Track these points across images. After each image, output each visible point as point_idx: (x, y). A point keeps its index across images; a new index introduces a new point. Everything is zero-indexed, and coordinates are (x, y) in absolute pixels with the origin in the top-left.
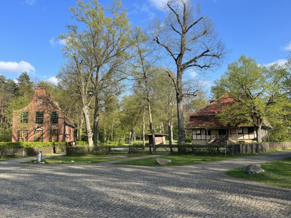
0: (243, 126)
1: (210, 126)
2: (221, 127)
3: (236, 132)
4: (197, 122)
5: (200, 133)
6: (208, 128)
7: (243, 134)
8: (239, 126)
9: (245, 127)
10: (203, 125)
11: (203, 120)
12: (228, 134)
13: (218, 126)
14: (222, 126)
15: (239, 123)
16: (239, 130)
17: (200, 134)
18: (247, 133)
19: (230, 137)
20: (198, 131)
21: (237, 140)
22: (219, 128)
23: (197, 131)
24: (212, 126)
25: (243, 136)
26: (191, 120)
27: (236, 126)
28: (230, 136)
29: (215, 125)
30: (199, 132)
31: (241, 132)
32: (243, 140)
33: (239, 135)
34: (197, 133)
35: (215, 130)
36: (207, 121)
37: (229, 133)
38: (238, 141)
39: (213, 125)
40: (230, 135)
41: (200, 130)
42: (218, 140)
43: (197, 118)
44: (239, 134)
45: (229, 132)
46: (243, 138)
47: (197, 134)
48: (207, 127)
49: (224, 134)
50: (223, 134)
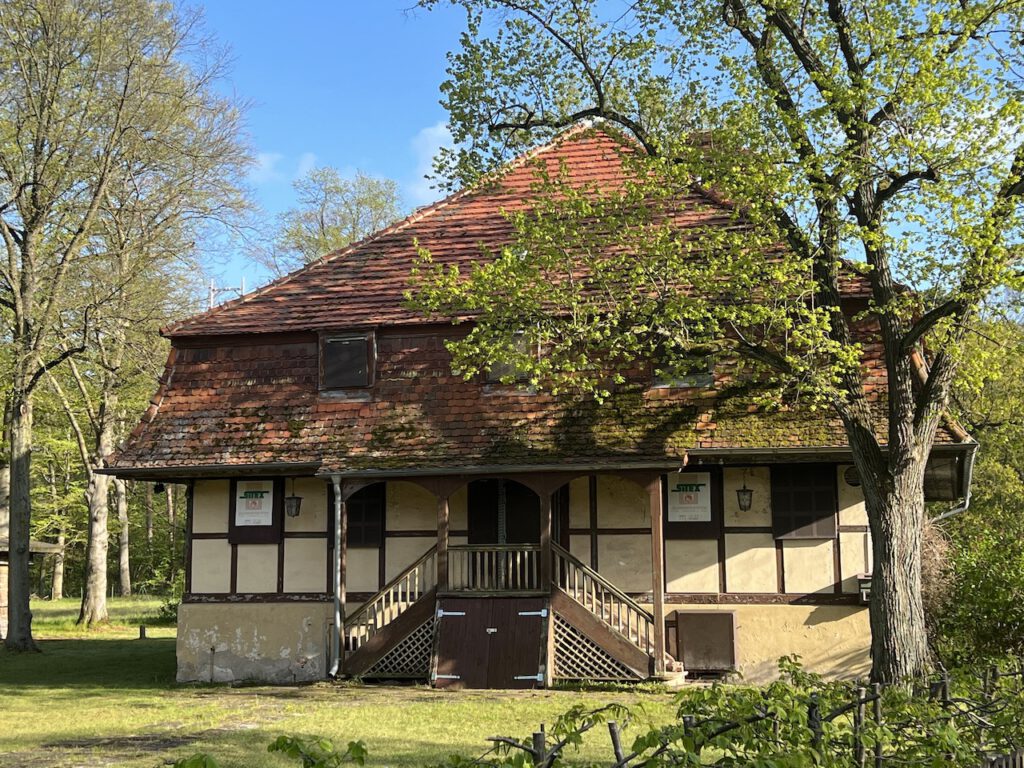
0: (720, 444)
1: (381, 438)
2: (488, 458)
3: (644, 510)
4: (250, 395)
5: (266, 520)
6: (355, 461)
7: (715, 533)
8: (685, 443)
9: (745, 462)
10: (306, 437)
11: (309, 382)
12: (563, 534)
13: (465, 441)
14: (504, 446)
15: (683, 417)
16: (681, 488)
17: (274, 535)
18: (766, 522)
19: (579, 565)
20: (248, 495)
21: (649, 608)
22: (471, 468)
23: (240, 504)
24: (398, 439)
25: (722, 559)
26: (178, 379)
27: (652, 443)
28: (585, 559)
29: (427, 432)
30: (256, 513)
31: (699, 510)
32: (711, 599)
33: (679, 547)
34: (239, 522)
35: (432, 483)
36: (351, 388)
37: (574, 523)
38: (667, 609)
39: (410, 430)
40: (579, 546)
41: (269, 486)
42: (451, 600)
43: (247, 352)
44: (675, 531)
45: (579, 518)
46: (713, 588)
47: (239, 536)
48: (342, 452)
49: (524, 531)
50: (511, 538)
